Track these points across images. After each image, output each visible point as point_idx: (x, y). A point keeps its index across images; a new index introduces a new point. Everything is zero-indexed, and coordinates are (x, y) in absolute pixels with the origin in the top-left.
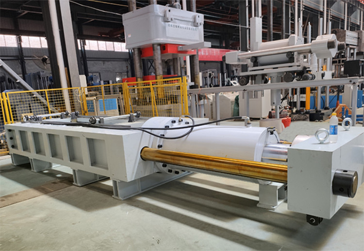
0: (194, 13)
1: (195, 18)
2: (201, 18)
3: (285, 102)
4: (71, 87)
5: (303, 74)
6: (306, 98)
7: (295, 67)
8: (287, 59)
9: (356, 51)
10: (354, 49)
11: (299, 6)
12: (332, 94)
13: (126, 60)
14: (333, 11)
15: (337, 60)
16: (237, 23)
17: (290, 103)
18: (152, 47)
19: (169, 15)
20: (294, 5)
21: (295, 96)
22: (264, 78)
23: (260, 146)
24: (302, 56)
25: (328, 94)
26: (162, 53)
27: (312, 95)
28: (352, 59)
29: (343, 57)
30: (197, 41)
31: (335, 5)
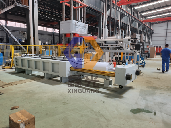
0: (85, 24)
1: (85, 26)
2: (87, 26)
3: (114, 57)
4: (35, 45)
5: (120, 48)
6: (121, 56)
7: (118, 46)
8: (116, 43)
9: (140, 41)
10: (139, 40)
11: (120, 23)
12: (130, 56)
13: (51, 35)
14: (133, 25)
15: (133, 44)
16: (98, 26)
17: (116, 58)
18: (70, 34)
19: (77, 24)
20: (119, 22)
21: (118, 55)
22: (108, 48)
23: (107, 68)
24: (120, 42)
25: (129, 56)
26: (73, 36)
27: (123, 55)
28: (138, 44)
29: (135, 43)
30: (85, 33)
31: (133, 23)
